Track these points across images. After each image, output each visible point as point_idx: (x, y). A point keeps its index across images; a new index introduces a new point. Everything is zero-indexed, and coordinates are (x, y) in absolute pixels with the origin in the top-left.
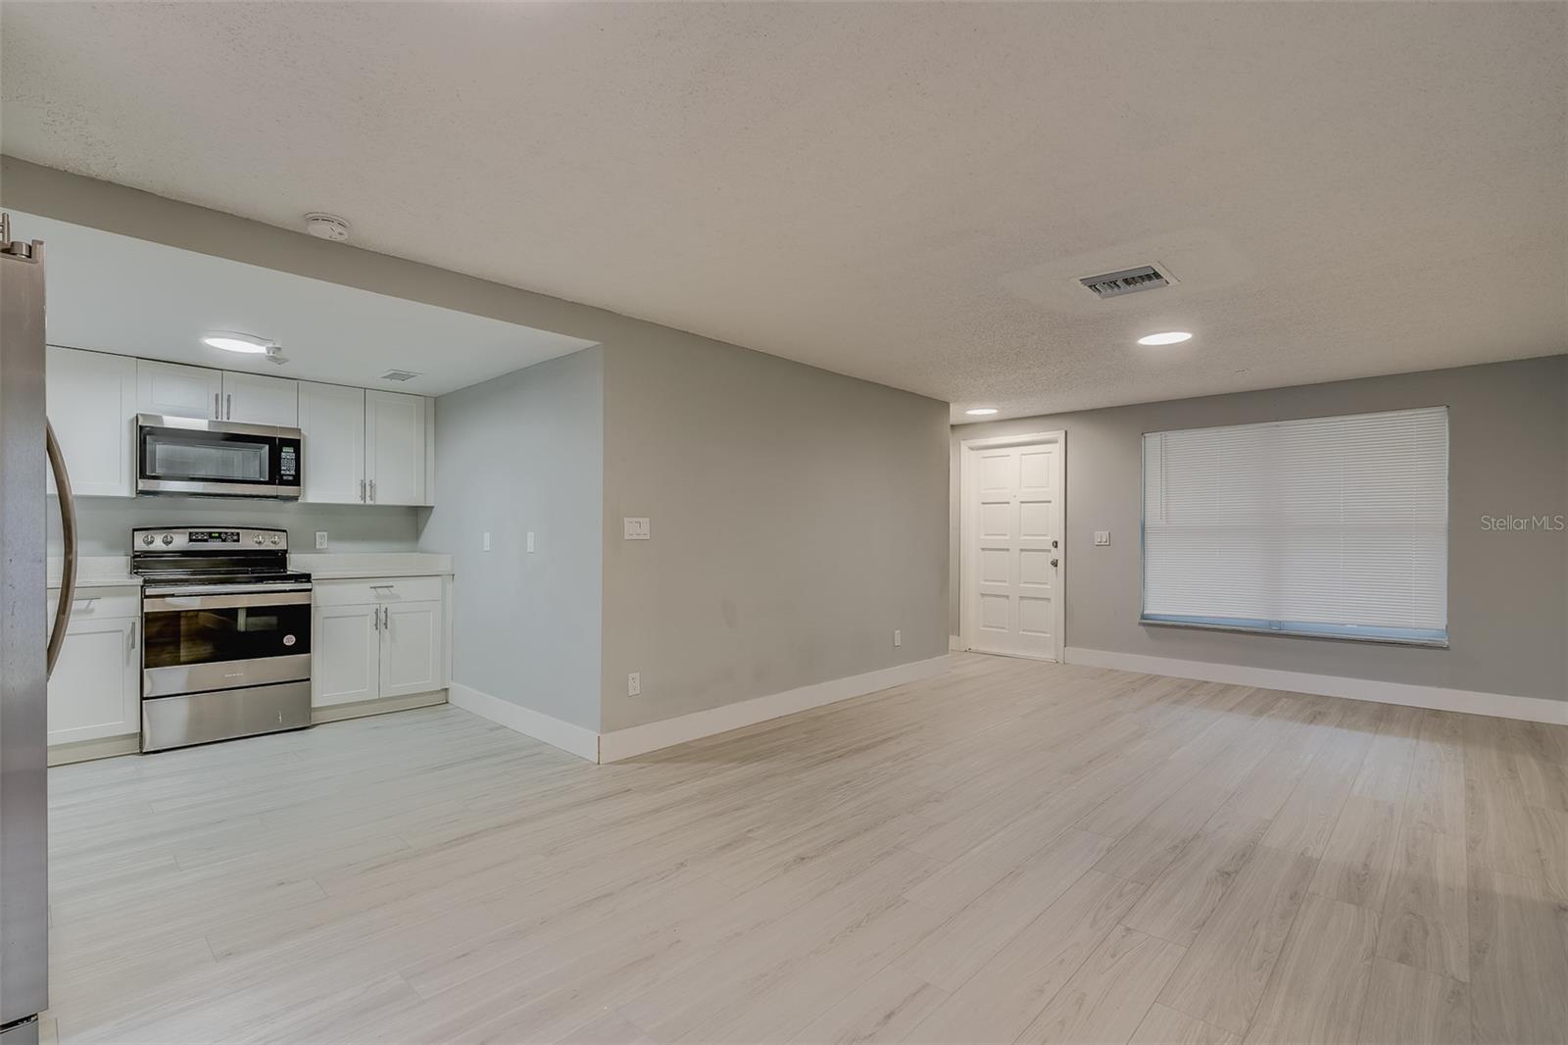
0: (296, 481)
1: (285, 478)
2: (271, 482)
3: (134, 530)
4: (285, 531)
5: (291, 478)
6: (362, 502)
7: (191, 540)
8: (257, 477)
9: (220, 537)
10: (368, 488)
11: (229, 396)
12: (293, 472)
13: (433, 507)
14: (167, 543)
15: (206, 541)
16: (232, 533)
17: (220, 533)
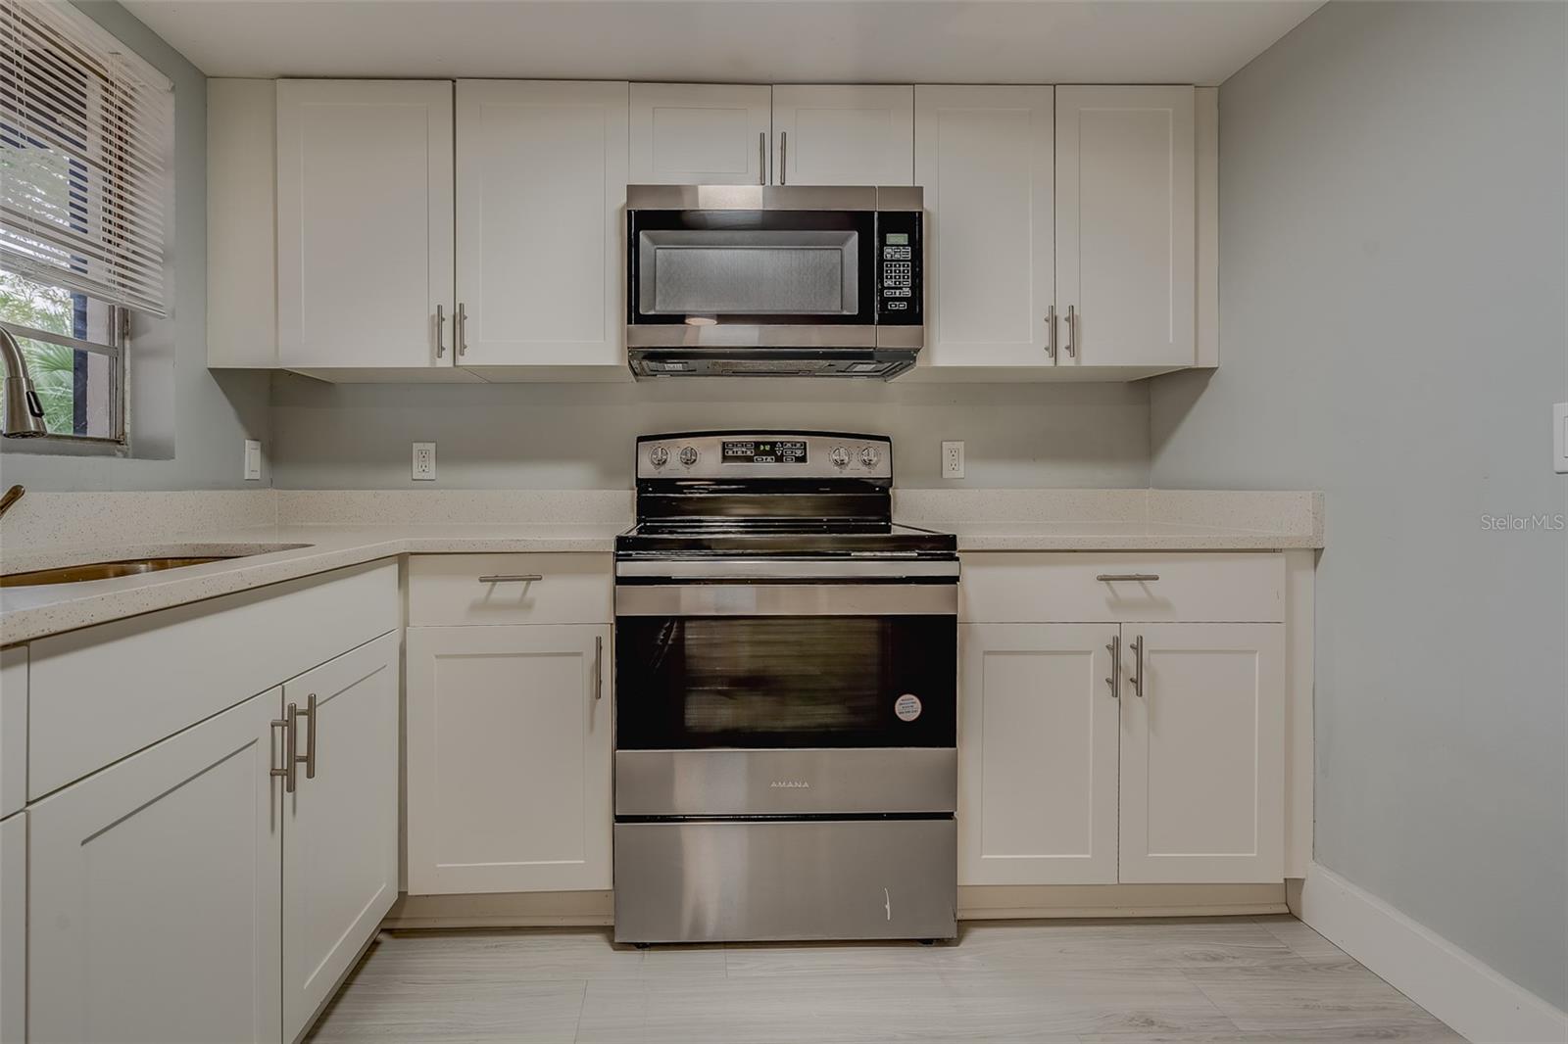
0: (913, 314)
1: (892, 306)
2: (863, 318)
3: (641, 439)
4: (887, 439)
5: (903, 306)
6: (1050, 362)
7: (725, 458)
8: (833, 308)
9: (774, 452)
10: (1064, 328)
11: (784, 135)
12: (907, 292)
13: (1212, 370)
14: (688, 462)
15: (750, 459)
16: (794, 444)
17: (773, 444)
